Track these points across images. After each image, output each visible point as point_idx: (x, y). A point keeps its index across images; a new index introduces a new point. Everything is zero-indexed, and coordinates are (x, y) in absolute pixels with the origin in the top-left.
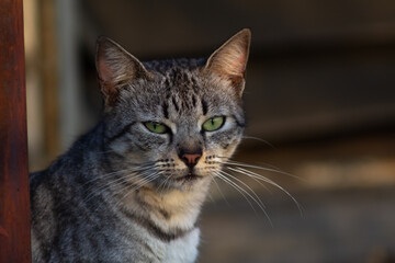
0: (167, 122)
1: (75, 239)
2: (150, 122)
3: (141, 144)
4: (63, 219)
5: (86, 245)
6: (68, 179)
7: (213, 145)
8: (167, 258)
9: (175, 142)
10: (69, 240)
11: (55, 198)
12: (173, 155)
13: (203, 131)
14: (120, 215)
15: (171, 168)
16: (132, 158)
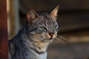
0: (46, 27)
1: (19, 54)
3: (40, 32)
4: (17, 50)
5: (21, 55)
7: (55, 31)
8: (40, 58)
9: (48, 31)
12: (48, 34)
15: (47, 37)
16: (36, 35)
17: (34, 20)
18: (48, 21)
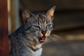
0: (39, 26)
2: (35, 26)
3: (33, 30)
5: (18, 52)
6: (15, 38)
7: (48, 30)
8: (35, 55)
9: (41, 30)
10: (14, 51)
11: (11, 41)
12: (40, 32)
13: (46, 27)
14: (26, 46)
15: (40, 35)
17: (29, 19)
18: (42, 20)
